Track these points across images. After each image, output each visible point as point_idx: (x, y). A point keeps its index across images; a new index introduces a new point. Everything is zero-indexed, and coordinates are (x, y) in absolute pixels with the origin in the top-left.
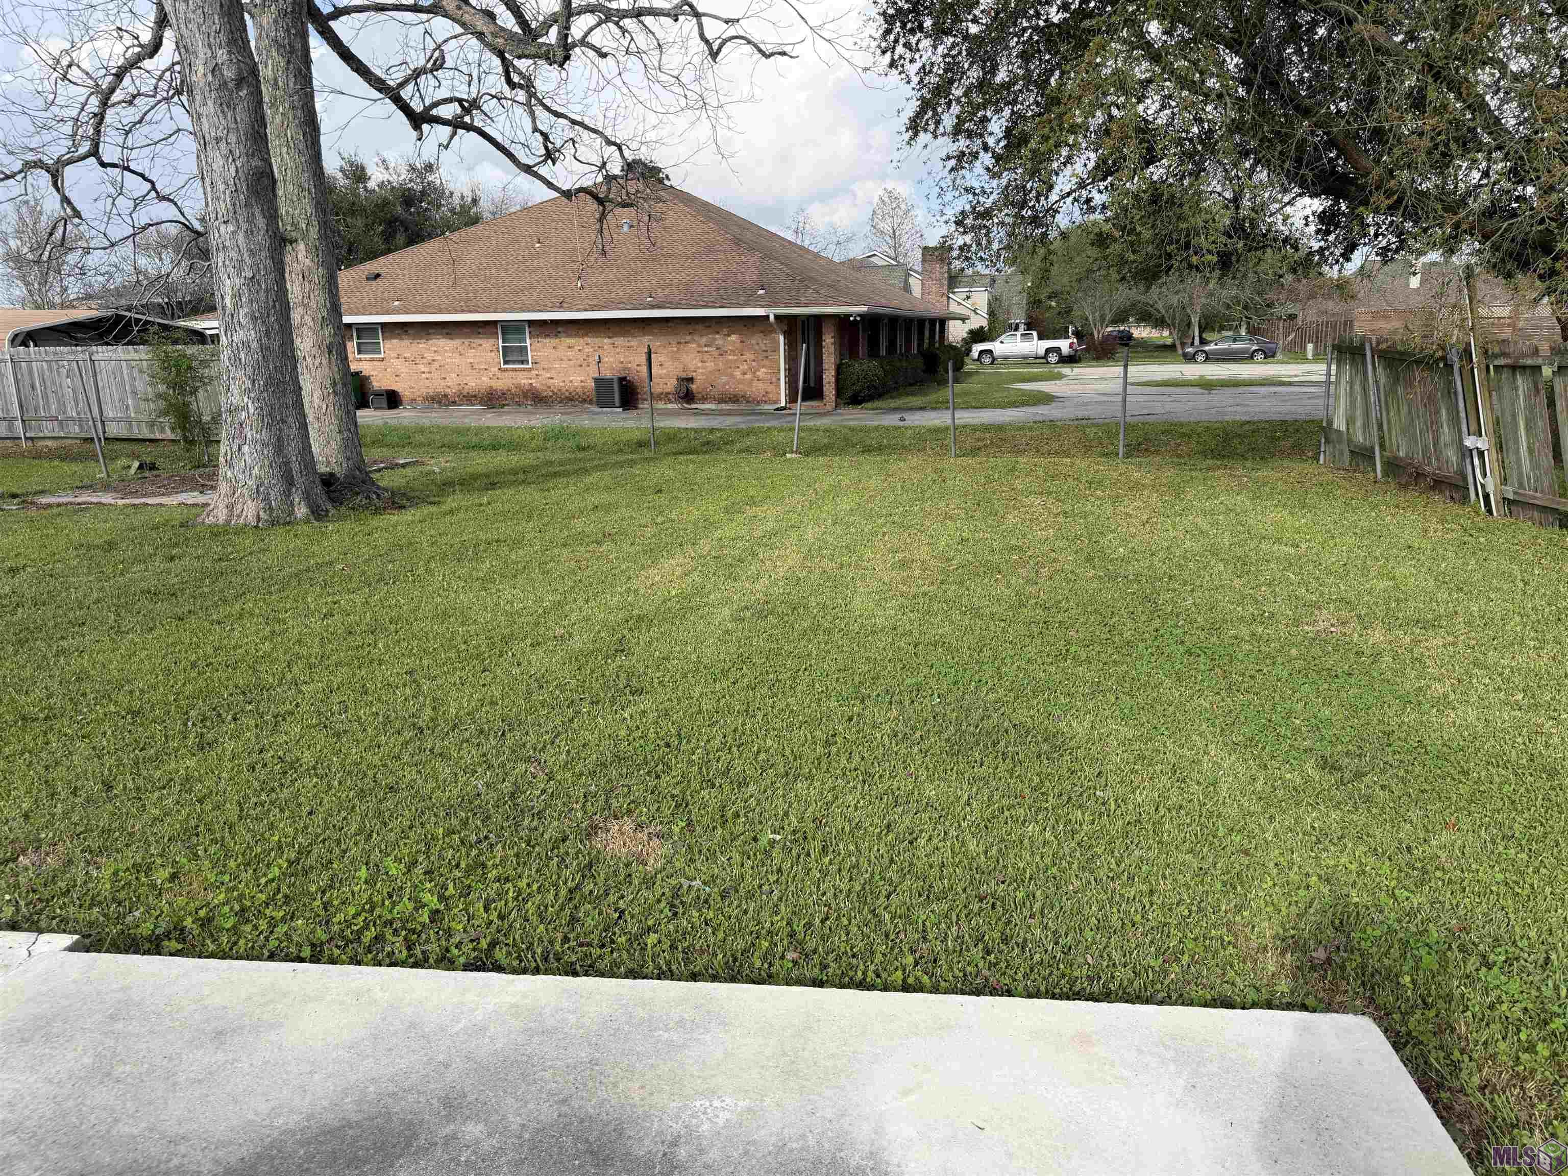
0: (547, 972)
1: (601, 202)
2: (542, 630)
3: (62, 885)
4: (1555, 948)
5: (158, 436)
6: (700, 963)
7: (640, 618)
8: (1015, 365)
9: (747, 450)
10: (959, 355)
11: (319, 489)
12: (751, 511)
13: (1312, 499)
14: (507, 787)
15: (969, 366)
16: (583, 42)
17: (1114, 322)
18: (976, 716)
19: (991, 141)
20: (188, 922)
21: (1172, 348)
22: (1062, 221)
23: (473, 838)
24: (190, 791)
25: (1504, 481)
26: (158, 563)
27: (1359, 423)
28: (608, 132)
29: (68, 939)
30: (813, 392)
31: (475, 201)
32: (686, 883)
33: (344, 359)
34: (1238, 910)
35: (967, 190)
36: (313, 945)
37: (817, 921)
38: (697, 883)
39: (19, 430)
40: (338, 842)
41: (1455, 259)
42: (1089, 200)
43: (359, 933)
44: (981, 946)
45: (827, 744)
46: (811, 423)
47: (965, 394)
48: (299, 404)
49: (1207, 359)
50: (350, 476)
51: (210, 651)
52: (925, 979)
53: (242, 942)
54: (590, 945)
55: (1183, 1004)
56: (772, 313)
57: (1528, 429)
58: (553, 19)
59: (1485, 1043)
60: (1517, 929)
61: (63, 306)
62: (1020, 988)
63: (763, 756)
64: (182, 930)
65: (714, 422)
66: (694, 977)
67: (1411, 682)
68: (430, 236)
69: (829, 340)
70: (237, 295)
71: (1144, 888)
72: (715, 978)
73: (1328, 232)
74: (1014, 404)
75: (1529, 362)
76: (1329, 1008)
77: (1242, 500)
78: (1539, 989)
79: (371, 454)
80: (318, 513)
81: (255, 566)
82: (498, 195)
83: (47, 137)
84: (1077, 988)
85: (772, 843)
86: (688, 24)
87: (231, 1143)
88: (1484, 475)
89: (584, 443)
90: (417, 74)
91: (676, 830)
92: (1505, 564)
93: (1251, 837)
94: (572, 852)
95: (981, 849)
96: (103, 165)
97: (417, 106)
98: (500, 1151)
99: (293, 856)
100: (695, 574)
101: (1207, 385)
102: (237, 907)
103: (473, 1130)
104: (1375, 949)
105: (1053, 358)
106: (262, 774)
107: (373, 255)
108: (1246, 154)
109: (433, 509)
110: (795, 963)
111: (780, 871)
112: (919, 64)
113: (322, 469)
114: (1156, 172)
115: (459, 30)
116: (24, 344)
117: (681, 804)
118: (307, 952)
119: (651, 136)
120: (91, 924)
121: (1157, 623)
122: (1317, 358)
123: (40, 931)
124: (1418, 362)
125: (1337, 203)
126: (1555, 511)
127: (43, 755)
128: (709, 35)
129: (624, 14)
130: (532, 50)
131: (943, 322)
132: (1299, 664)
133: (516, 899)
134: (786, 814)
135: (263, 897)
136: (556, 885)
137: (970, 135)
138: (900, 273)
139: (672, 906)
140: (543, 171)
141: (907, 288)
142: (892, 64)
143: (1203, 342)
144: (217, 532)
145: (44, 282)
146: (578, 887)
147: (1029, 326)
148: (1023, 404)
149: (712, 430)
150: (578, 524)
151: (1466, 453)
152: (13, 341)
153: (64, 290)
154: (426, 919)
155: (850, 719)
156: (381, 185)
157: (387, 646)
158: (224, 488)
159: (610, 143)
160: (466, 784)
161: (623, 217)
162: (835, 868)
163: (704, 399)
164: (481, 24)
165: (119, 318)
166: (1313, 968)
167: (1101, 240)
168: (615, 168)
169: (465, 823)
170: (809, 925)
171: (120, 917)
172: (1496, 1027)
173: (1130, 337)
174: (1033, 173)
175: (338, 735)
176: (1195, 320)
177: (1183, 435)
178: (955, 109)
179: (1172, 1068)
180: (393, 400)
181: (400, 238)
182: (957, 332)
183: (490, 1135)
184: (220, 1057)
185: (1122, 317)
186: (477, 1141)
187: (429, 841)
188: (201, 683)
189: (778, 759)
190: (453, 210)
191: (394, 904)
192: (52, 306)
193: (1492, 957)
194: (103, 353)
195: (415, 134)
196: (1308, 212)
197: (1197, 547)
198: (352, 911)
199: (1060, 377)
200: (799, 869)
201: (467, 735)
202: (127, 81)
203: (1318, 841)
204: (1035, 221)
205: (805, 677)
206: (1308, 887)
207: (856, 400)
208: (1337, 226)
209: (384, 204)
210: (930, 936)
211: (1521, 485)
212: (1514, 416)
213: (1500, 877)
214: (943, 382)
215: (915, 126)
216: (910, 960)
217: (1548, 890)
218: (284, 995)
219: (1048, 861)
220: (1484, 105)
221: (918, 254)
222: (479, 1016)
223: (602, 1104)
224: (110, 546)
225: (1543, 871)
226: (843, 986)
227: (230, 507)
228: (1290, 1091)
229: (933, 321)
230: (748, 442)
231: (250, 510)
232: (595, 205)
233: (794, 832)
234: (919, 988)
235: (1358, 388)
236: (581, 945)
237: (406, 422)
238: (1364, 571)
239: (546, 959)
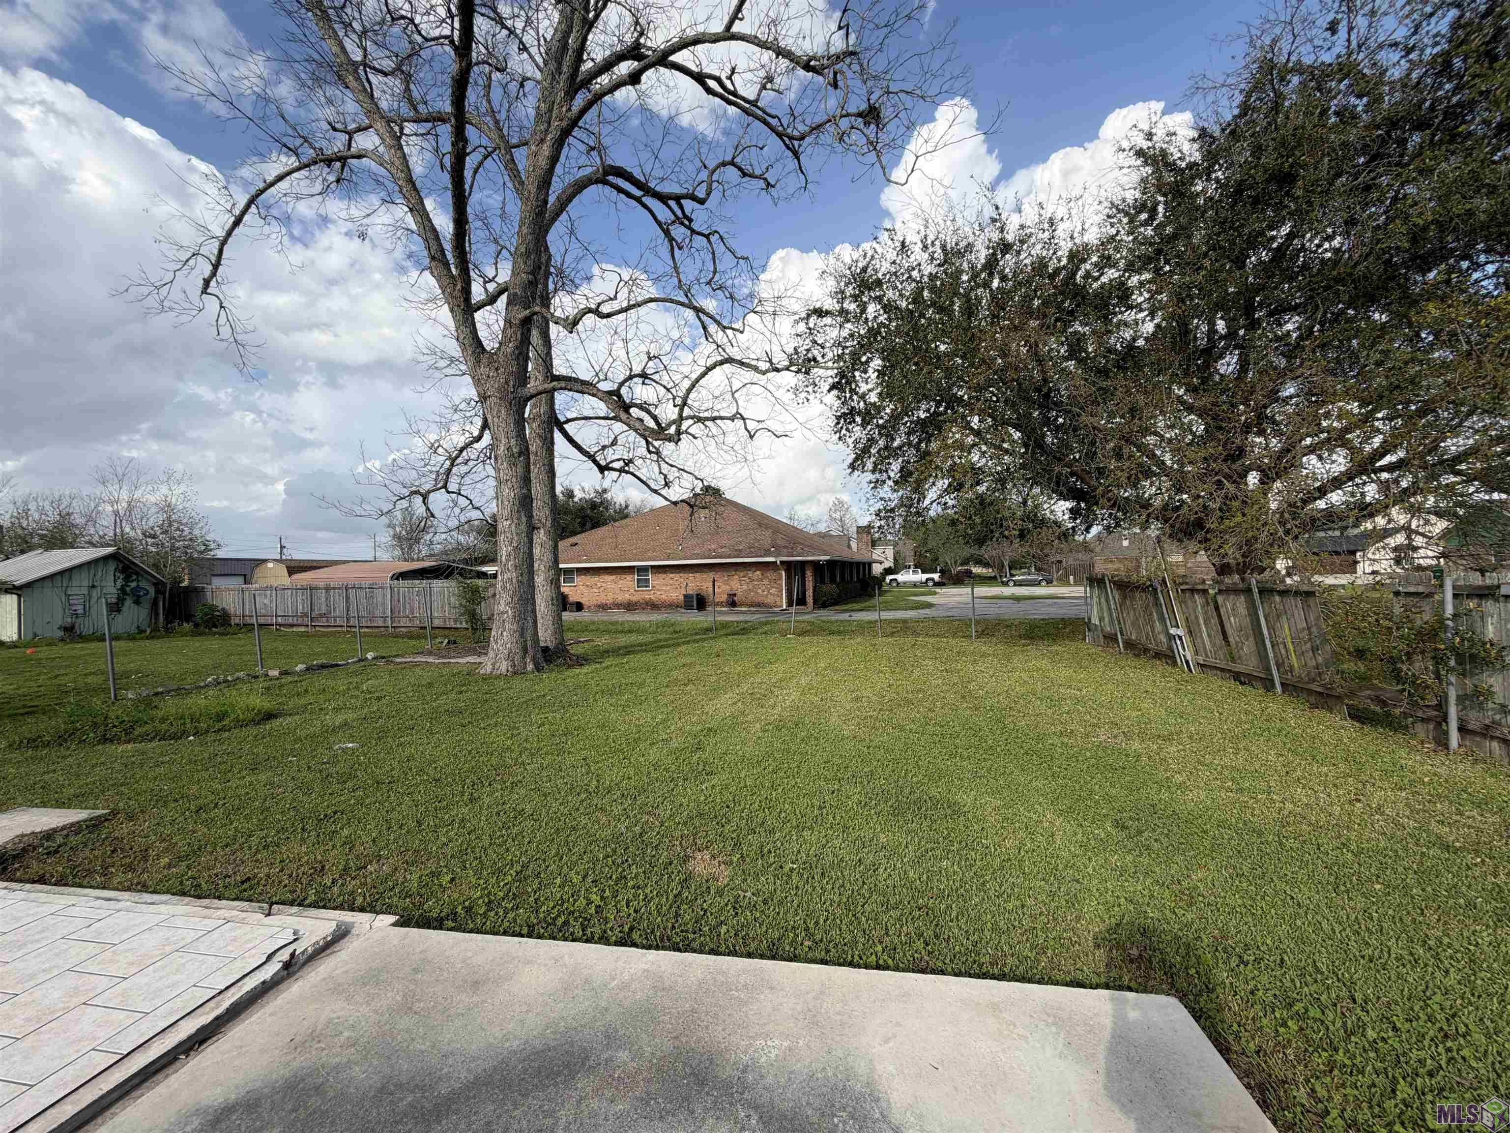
0: (664, 948)
1: (691, 506)
2: (655, 736)
3: (390, 883)
4: (1286, 952)
5: (459, 626)
6: (753, 947)
7: (710, 729)
8: (909, 587)
9: (765, 633)
10: (879, 581)
11: (540, 655)
12: (768, 667)
13: (1085, 663)
14: (637, 829)
15: (885, 588)
16: (686, 432)
17: (962, 564)
18: (907, 791)
19: (892, 474)
20: (459, 909)
21: (995, 578)
22: (932, 513)
23: (619, 861)
24: (464, 827)
25: (1197, 653)
26: (454, 695)
27: (1107, 620)
28: (696, 474)
29: (392, 919)
30: (802, 601)
31: (627, 507)
32: (742, 894)
33: (558, 587)
34: (1078, 919)
35: (881, 499)
36: (529, 926)
37: (822, 921)
38: (749, 894)
39: (389, 623)
40: (544, 860)
41: (1149, 532)
42: (945, 504)
43: (555, 919)
44: (922, 940)
45: (820, 808)
46: (800, 618)
47: (886, 602)
48: (534, 611)
49: (1015, 585)
50: (557, 647)
51: (479, 744)
52: (890, 961)
53: (488, 923)
54: (687, 931)
55: (1052, 984)
56: (778, 560)
57: (1206, 625)
58: (674, 422)
59: (1253, 1019)
60: (1259, 939)
61: (418, 560)
62: (949, 969)
63: (783, 815)
64: (455, 914)
65: (748, 618)
66: (750, 955)
67: (1161, 775)
68: (605, 524)
69: (809, 574)
70: (509, 555)
71: (1018, 903)
72: (762, 957)
73: (1075, 519)
74: (912, 608)
75: (1200, 587)
76: (1145, 991)
77: (1045, 663)
78: (1281, 981)
79: (568, 635)
80: (538, 668)
81: (504, 696)
82: (638, 503)
83: (423, 480)
84: (984, 970)
85: (792, 870)
86: (739, 423)
87: (479, 1058)
88: (1184, 650)
89: (677, 629)
90: (604, 448)
91: (735, 859)
92: (1205, 702)
93: (1079, 871)
94: (675, 871)
95: (917, 876)
96: (448, 492)
97: (603, 463)
98: (639, 1071)
99: (519, 868)
100: (740, 704)
101: (1018, 599)
102: (486, 900)
103: (623, 1056)
104: (1169, 949)
105: (931, 583)
106: (503, 817)
107: (574, 533)
108: (1027, 480)
109: (598, 666)
110: (810, 948)
111: (797, 887)
112: (853, 439)
113: (542, 644)
114: (981, 489)
115: (626, 428)
116: (397, 579)
117: (737, 845)
118: (525, 931)
119: (718, 474)
120: (404, 909)
121: (1006, 736)
122: (1076, 584)
123: (378, 913)
124: (1137, 587)
125: (1079, 503)
126: (1230, 671)
127: (386, 804)
128: (749, 428)
129: (707, 419)
130: (662, 436)
131: (870, 564)
132: (1093, 761)
133: (644, 900)
134: (799, 851)
135: (501, 894)
136: (666, 892)
137: (881, 471)
138: (845, 538)
139: (735, 908)
140: (663, 492)
141: (849, 546)
142: (840, 438)
143: (1012, 575)
144: (485, 678)
145: (410, 548)
146: (680, 894)
147: (916, 567)
148: (916, 608)
149: (746, 622)
150: (675, 674)
151: (1171, 638)
152: (392, 578)
153: (420, 551)
154: (593, 911)
155: (833, 793)
156: (580, 500)
157: (572, 744)
158: (491, 654)
159: (697, 479)
160: (616, 826)
161: (703, 513)
162: (829, 887)
163: (741, 605)
164: (638, 425)
165: (449, 566)
166: (1132, 961)
167: (953, 523)
168: (698, 490)
169: (614, 851)
170: (817, 923)
171: (421, 904)
172: (1258, 1007)
173: (971, 572)
174: (915, 490)
175: (545, 795)
176: (1006, 564)
177: (1007, 626)
178: (873, 459)
179: (1053, 1029)
180: (579, 607)
181: (588, 525)
182: (877, 569)
183: (632, 1060)
184: (475, 999)
185: (965, 562)
186: (625, 1063)
187: (595, 861)
188: (473, 764)
189: (792, 816)
190: (615, 511)
191: (575, 901)
192: (413, 560)
193: (1246, 958)
194: (438, 584)
195: (600, 476)
196: (1064, 508)
197: (1023, 690)
198: (551, 904)
199: (935, 593)
200: (808, 888)
201: (615, 797)
202: (464, 453)
203: (1121, 875)
204: (918, 514)
205: (804, 766)
206: (1119, 905)
207: (824, 606)
208: (1080, 515)
209: (582, 509)
210: (891, 933)
211: (1207, 656)
212: (1197, 617)
213: (1240, 902)
214: (872, 596)
215: (853, 467)
216: (879, 948)
217: (1273, 911)
218: (514, 958)
219: (957, 884)
220: (1154, 455)
221: (855, 529)
222: (626, 977)
223: (698, 1041)
224: (430, 685)
225: (1267, 898)
226: (840, 965)
227: (493, 665)
228: (1132, 1048)
229: (864, 564)
230: (766, 628)
231: (504, 666)
232: (688, 508)
233: (804, 863)
234: (886, 968)
235: (1103, 600)
236: (682, 931)
237: (586, 619)
238: (1123, 705)
239: (662, 940)
